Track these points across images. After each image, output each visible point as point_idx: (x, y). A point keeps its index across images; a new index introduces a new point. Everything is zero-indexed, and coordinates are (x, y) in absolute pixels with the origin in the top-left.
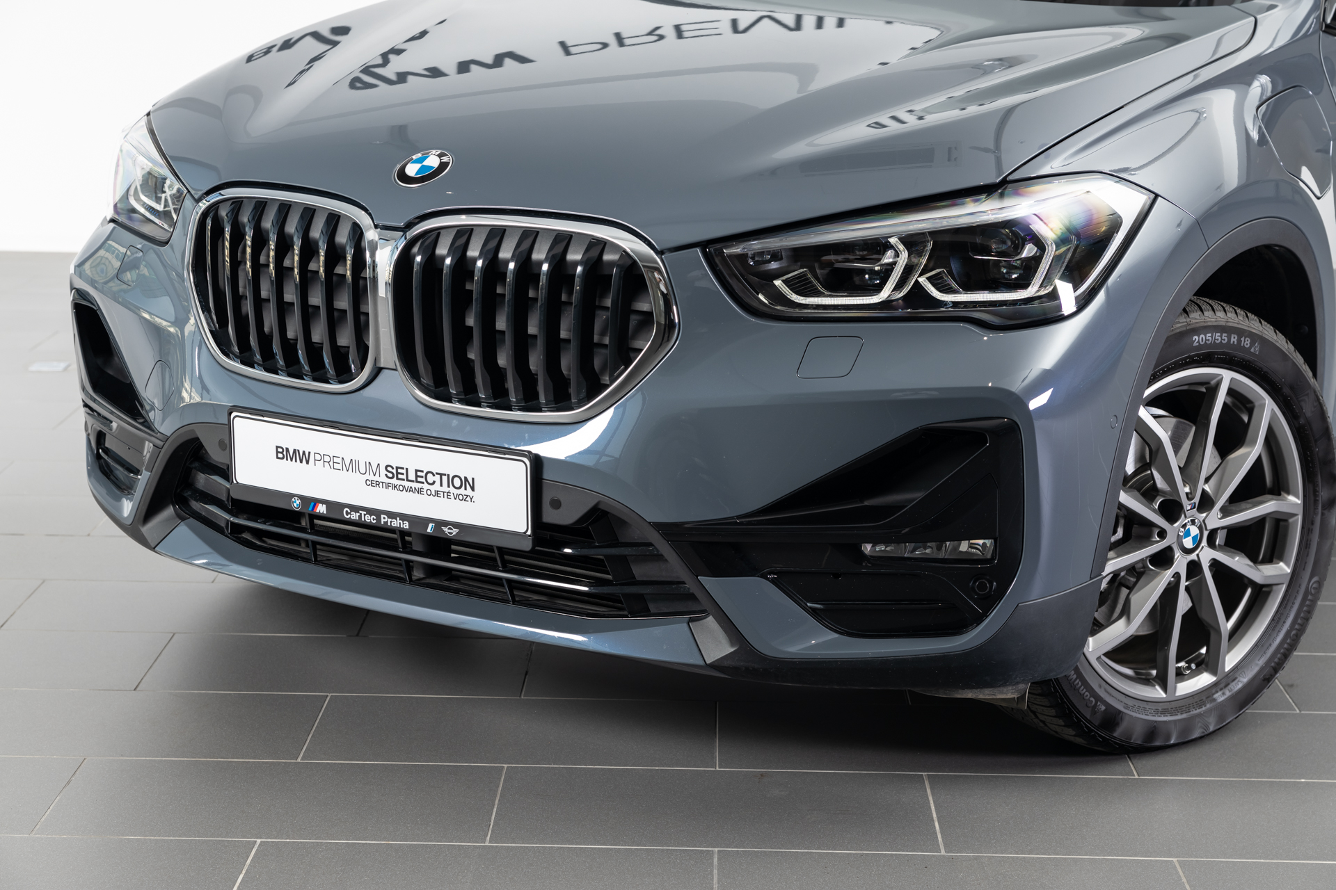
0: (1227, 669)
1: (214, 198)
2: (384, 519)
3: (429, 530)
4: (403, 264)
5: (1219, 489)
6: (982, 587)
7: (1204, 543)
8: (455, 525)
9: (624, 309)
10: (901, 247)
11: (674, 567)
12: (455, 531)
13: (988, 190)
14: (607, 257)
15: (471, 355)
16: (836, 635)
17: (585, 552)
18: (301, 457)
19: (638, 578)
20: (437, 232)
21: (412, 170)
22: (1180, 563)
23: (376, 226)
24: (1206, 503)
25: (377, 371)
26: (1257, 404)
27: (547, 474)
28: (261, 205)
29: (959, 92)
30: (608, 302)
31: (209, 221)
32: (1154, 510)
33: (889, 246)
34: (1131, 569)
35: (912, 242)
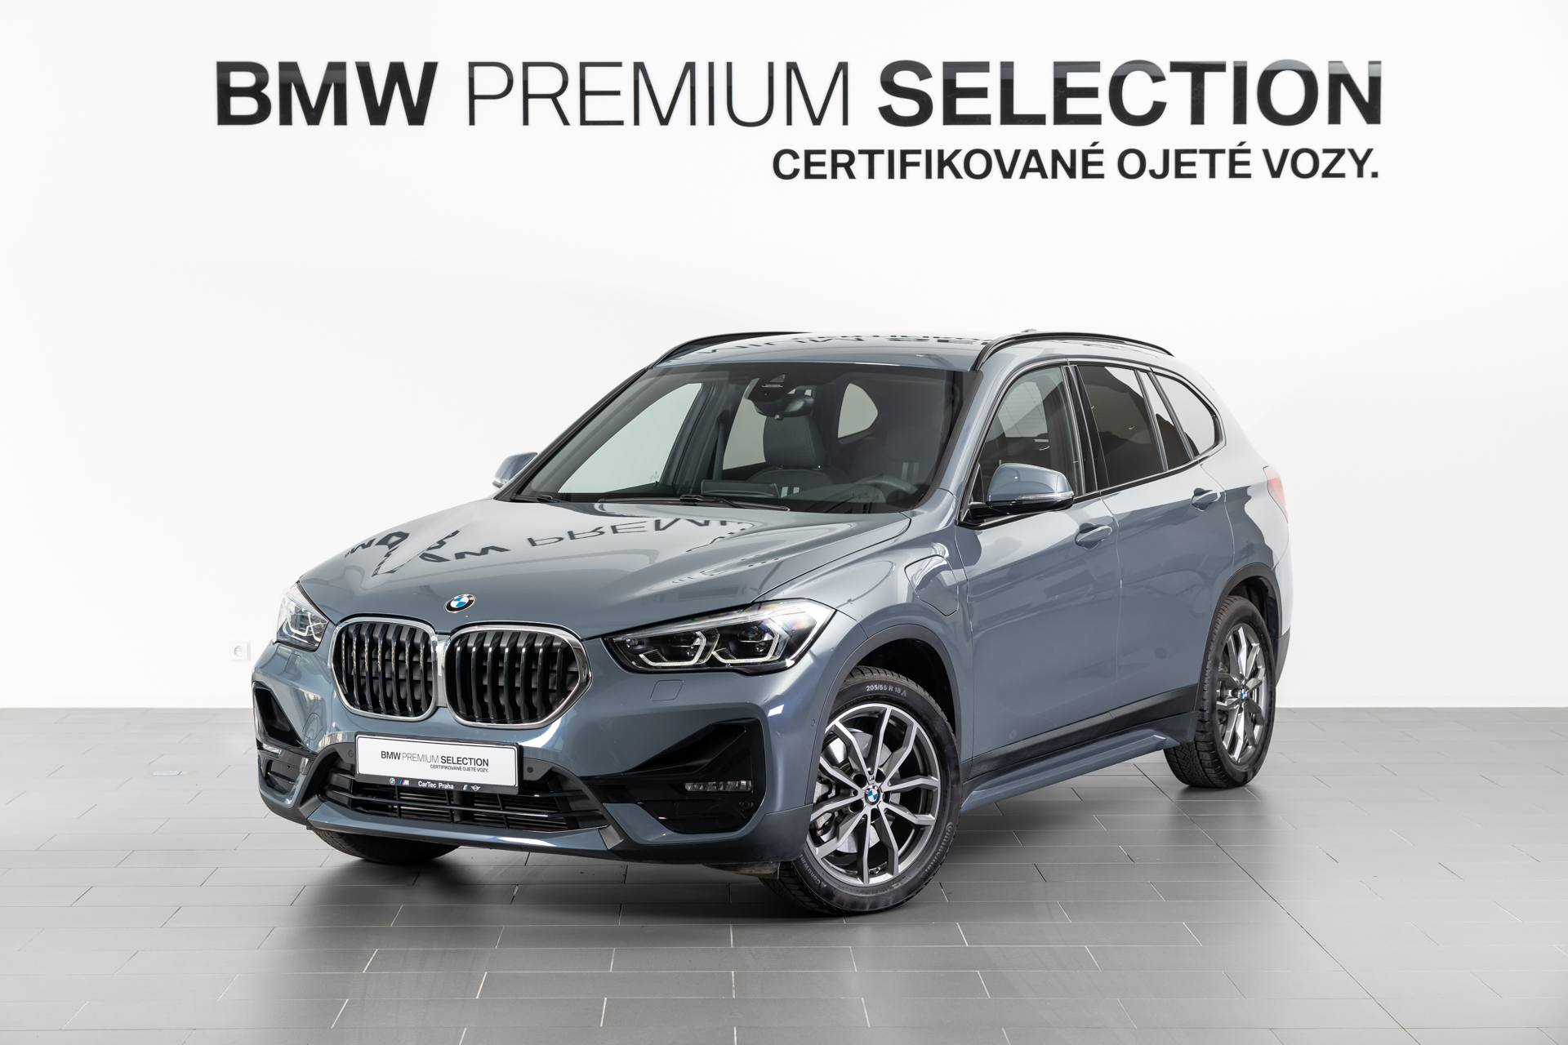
0: (900, 871)
1: (343, 625)
2: (440, 785)
3: (464, 789)
4: (450, 653)
5: (889, 771)
6: (746, 805)
7: (881, 799)
8: (478, 785)
9: (565, 671)
10: (703, 636)
11: (593, 802)
12: (478, 788)
13: (743, 607)
14: (555, 644)
15: (486, 701)
16: (672, 833)
17: (546, 795)
18: (396, 756)
19: (573, 809)
20: (468, 634)
21: (454, 604)
22: (867, 810)
23: (436, 633)
24: (880, 777)
25: (436, 708)
26: (908, 724)
27: (526, 755)
28: (373, 626)
29: (738, 560)
30: (556, 668)
31: (344, 637)
32: (851, 780)
33: (696, 637)
34: (840, 810)
35: (709, 634)
